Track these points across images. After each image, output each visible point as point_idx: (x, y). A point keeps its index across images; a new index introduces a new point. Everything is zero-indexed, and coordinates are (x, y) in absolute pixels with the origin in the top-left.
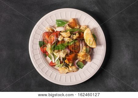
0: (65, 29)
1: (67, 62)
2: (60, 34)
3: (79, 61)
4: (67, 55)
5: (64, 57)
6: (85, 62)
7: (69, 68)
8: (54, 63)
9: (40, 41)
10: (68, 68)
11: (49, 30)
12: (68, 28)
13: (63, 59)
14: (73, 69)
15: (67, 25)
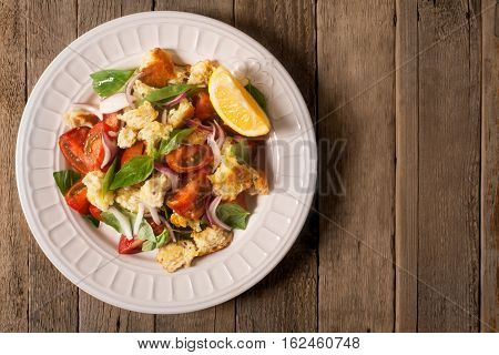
0: (132, 98)
1: (180, 218)
2: (121, 124)
3: (222, 202)
4: (169, 194)
5: (160, 205)
6: (247, 201)
7: (194, 243)
8: (133, 240)
9: (58, 170)
10: (189, 244)
11: (77, 122)
12: (142, 89)
13: (161, 213)
14: (210, 238)
15: (137, 81)
